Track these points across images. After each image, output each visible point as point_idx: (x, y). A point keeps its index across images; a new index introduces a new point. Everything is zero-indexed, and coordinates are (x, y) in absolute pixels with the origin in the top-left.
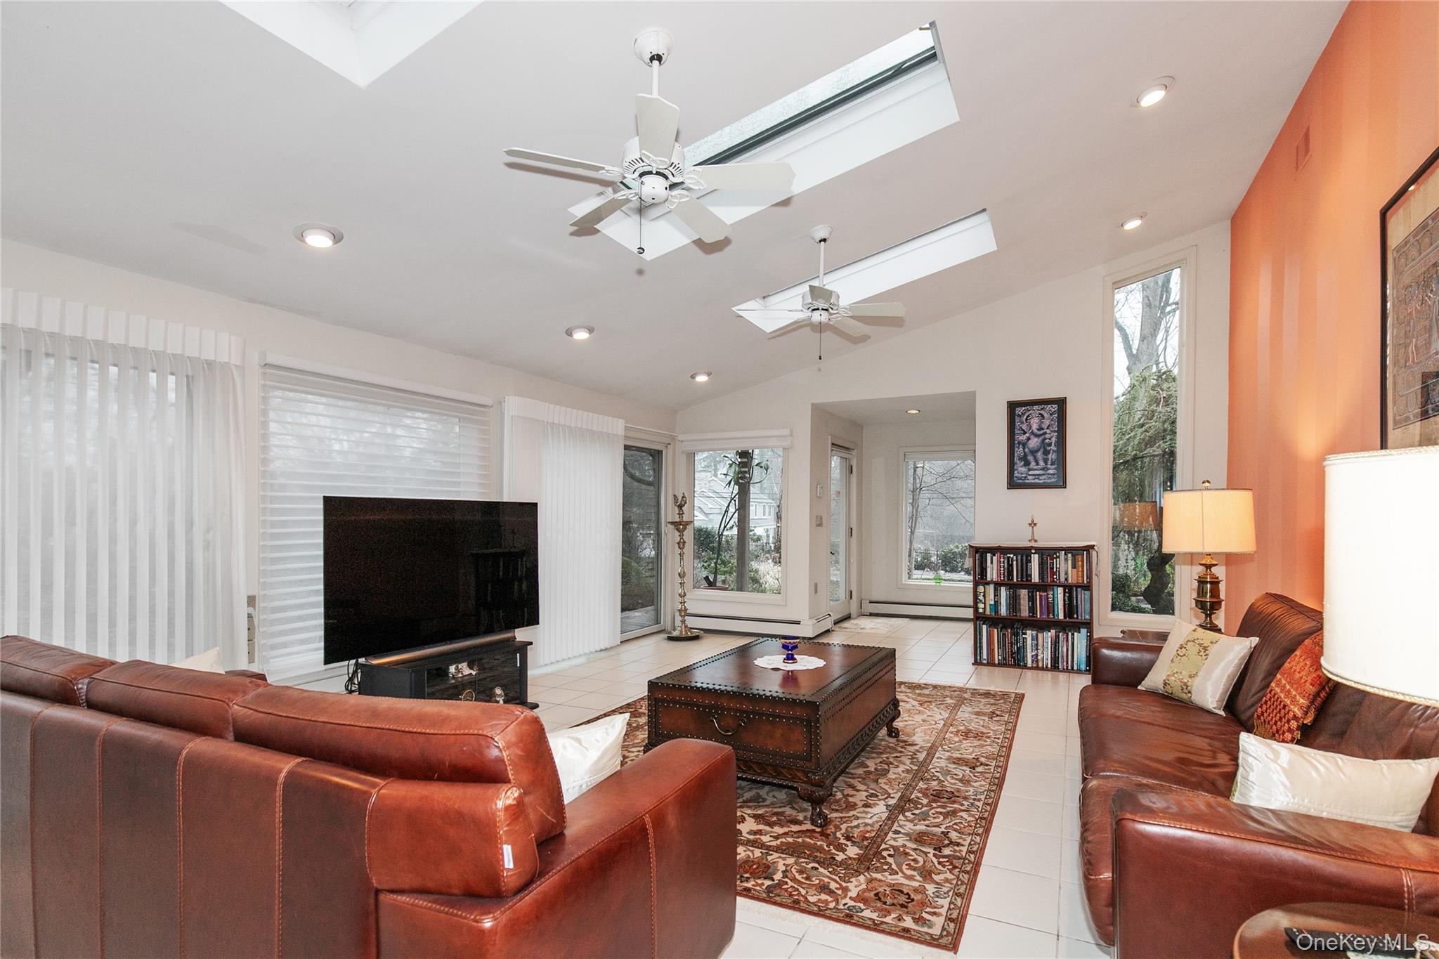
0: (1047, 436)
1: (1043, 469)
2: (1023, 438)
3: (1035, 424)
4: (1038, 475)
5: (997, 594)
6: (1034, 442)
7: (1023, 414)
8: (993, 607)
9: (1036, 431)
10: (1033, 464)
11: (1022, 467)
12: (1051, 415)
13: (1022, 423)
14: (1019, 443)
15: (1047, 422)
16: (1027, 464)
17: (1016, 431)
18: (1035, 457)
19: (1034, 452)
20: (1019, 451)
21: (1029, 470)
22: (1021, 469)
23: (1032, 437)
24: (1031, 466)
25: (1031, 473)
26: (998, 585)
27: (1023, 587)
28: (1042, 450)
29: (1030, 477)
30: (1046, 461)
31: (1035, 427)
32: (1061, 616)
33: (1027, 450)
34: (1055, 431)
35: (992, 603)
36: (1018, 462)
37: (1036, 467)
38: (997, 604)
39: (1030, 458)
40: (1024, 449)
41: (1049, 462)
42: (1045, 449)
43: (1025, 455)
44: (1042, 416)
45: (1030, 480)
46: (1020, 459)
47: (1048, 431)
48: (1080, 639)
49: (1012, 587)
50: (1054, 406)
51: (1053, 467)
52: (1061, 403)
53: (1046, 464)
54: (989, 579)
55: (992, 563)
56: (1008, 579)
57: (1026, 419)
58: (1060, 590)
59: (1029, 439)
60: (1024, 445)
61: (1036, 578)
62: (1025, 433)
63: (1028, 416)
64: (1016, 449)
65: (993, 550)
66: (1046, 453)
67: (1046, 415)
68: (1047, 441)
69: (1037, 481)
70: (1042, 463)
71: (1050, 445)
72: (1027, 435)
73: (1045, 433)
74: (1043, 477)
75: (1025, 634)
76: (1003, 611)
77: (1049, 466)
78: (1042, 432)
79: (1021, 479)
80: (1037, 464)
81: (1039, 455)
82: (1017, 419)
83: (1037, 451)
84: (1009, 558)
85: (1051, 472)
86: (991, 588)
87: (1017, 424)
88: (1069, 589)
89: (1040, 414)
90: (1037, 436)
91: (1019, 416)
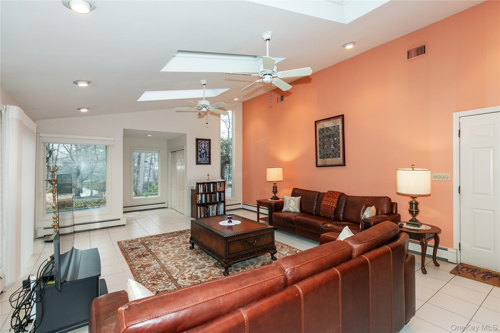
0: (206, 150)
1: (205, 159)
2: (200, 150)
3: (203, 145)
4: (204, 161)
5: (201, 197)
6: (203, 151)
7: (200, 143)
8: (200, 201)
9: (203, 148)
10: (203, 157)
11: (200, 158)
12: (207, 144)
13: (200, 145)
14: (199, 151)
15: (206, 146)
16: (201, 157)
17: (198, 148)
18: (203, 155)
19: (203, 154)
20: (199, 154)
21: (202, 159)
22: (200, 159)
23: (202, 149)
24: (202, 158)
25: (202, 160)
26: (202, 194)
27: (208, 194)
28: (205, 154)
29: (202, 161)
30: (206, 157)
31: (203, 147)
32: (218, 201)
33: (201, 153)
34: (208, 148)
35: (200, 199)
36: (199, 157)
37: (203, 158)
38: (202, 199)
39: (202, 156)
40: (200, 153)
41: (207, 157)
42: (206, 153)
43: (201, 155)
44: (205, 144)
45: (202, 162)
46: (200, 156)
47: (207, 148)
48: (222, 206)
49: (206, 194)
50: (208, 141)
51: (208, 159)
52: (209, 140)
53: (206, 158)
54: (200, 192)
55: (200, 187)
56: (205, 192)
57: (201, 144)
58: (218, 193)
59: (202, 150)
60: (200, 152)
61: (212, 191)
62: (201, 148)
63: (201, 143)
64: (198, 153)
65: (201, 184)
66: (206, 154)
67: (206, 144)
68: (206, 151)
69: (204, 162)
70: (205, 157)
71: (207, 152)
72: (201, 149)
73: (206, 149)
74: (206, 161)
75: (210, 207)
76: (204, 201)
77: (207, 158)
78: (205, 148)
79: (200, 162)
80: (204, 158)
81: (204, 155)
82: (198, 144)
83: (204, 154)
84: (205, 185)
85: (207, 160)
86: (200, 195)
87: (199, 145)
88: (220, 193)
89: (204, 143)
90: (204, 149)
91: (199, 143)
